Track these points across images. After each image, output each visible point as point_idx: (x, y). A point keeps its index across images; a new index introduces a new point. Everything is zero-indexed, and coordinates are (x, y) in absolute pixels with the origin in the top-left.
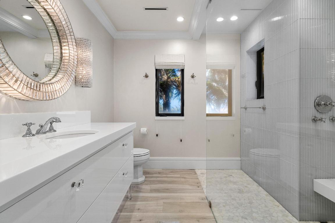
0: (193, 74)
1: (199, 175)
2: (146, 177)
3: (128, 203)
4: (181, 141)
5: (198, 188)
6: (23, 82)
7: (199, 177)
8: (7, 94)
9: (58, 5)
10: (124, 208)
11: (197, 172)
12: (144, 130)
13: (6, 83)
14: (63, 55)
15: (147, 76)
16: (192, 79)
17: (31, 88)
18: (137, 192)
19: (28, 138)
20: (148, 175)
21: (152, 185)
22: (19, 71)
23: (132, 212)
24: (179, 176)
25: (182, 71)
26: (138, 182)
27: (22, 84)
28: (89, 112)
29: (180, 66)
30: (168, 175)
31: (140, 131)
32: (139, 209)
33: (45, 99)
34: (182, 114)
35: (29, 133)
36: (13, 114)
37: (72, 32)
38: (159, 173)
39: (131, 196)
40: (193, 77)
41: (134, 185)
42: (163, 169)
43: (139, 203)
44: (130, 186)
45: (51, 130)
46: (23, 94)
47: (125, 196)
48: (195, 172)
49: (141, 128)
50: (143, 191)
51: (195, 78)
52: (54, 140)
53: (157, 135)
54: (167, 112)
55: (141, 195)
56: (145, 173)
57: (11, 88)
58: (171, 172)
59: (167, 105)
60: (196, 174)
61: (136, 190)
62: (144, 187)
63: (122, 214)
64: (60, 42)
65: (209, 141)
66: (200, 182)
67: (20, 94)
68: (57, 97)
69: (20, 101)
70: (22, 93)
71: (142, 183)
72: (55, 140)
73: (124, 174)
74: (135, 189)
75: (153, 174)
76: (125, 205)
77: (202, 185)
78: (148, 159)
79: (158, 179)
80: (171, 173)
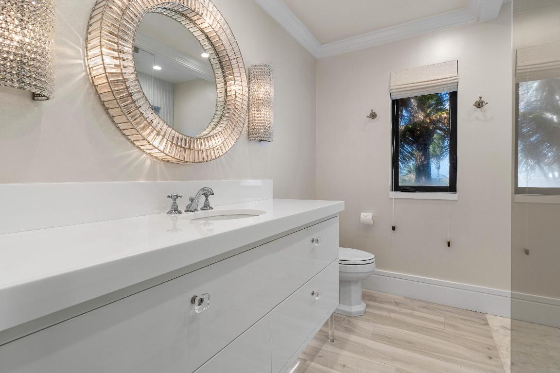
0: (481, 98)
1: (495, 328)
2: (367, 306)
3: (328, 348)
4: (449, 244)
5: (489, 361)
6: (167, 137)
7: (494, 335)
8: (152, 154)
9: (218, 19)
10: (318, 355)
11: (489, 321)
12: (366, 216)
13: (144, 139)
14: (228, 94)
15: (373, 116)
16: (479, 110)
17: (177, 145)
18: (348, 330)
19: (173, 215)
20: (372, 303)
21: (378, 325)
22: (161, 121)
23: (332, 367)
24: (441, 319)
25: (454, 95)
26: (351, 313)
27: (165, 140)
28: (270, 182)
29: (447, 85)
30: (416, 313)
31: (360, 217)
32: (344, 366)
33: (197, 160)
34: (452, 188)
35: (175, 210)
36: (159, 181)
37: (239, 57)
38: (397, 304)
39: (333, 335)
40: (479, 105)
41: (344, 317)
42: (405, 298)
43: (345, 353)
44: (331, 314)
45: (207, 206)
46: (167, 153)
47: (320, 331)
48: (486, 320)
49: (362, 213)
50: (358, 331)
51: (485, 107)
52: (210, 222)
53: (394, 228)
54: (423, 183)
55: (353, 338)
56: (366, 297)
57: (151, 145)
58: (424, 307)
59: (423, 170)
60: (487, 324)
61: (346, 326)
62: (362, 325)
63: (313, 364)
64: (224, 76)
65: (527, 252)
66: (496, 347)
67: (163, 154)
68: (215, 158)
69: (169, 164)
70: (165, 152)
71: (358, 316)
72: (212, 221)
73: (313, 294)
74: (345, 324)
75: (382, 303)
76: (320, 349)
77: (501, 356)
78: (372, 272)
79: (393, 315)
80: (423, 310)
